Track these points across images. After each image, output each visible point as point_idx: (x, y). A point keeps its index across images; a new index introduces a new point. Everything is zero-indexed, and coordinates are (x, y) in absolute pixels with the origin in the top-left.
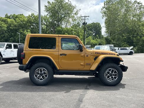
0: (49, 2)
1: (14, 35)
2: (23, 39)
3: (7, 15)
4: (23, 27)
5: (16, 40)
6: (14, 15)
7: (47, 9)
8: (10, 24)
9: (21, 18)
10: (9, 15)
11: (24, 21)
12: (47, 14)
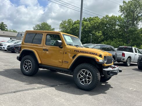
0: (124, 2)
1: (88, 36)
2: (94, 40)
3: (84, 18)
4: (96, 29)
5: (89, 41)
6: (90, 17)
7: (122, 9)
8: (86, 26)
9: (95, 20)
10: (86, 18)
11: (97, 23)
12: (122, 15)
